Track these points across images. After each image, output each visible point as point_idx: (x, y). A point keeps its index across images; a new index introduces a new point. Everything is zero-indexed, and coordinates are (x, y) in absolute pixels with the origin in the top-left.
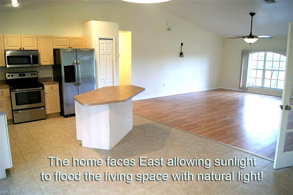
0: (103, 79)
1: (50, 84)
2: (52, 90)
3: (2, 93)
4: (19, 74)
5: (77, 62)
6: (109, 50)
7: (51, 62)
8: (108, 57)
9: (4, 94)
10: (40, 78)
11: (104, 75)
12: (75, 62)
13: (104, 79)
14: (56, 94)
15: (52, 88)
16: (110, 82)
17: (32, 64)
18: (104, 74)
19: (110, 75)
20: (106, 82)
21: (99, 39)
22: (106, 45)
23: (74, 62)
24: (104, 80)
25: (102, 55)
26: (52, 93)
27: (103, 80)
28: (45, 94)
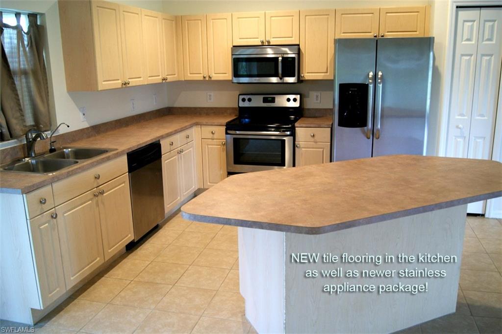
0: (457, 127)
1: (312, 126)
2: (312, 139)
3: (212, 135)
4: (264, 98)
5: (375, 75)
6: (490, 40)
7: (327, 72)
8: (484, 64)
9: (215, 136)
10: (309, 109)
11: (462, 115)
12: (371, 74)
13: (460, 126)
14: (323, 151)
15: (314, 136)
16: (481, 138)
17: (280, 75)
18: (464, 113)
19: (486, 118)
20: (466, 134)
21: (457, 7)
22: (481, 25)
23: (368, 75)
24: (460, 128)
25: (462, 55)
26: (313, 148)
27: (459, 130)
28: (296, 148)
